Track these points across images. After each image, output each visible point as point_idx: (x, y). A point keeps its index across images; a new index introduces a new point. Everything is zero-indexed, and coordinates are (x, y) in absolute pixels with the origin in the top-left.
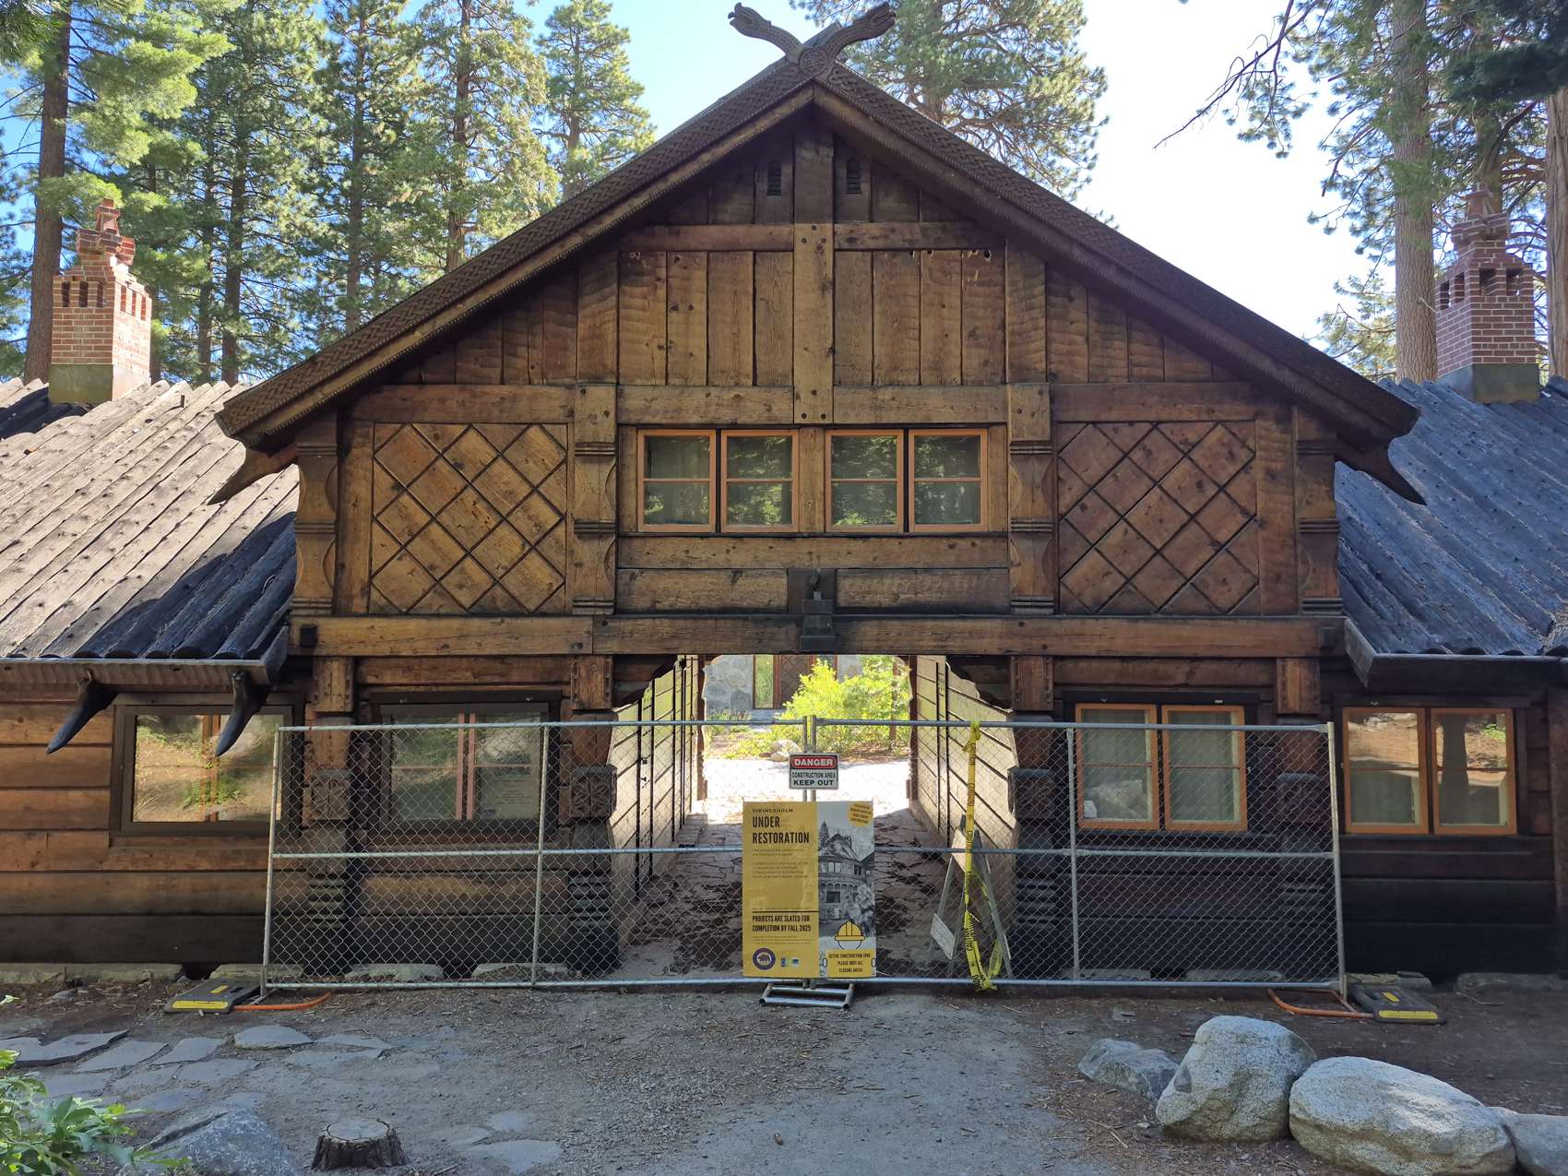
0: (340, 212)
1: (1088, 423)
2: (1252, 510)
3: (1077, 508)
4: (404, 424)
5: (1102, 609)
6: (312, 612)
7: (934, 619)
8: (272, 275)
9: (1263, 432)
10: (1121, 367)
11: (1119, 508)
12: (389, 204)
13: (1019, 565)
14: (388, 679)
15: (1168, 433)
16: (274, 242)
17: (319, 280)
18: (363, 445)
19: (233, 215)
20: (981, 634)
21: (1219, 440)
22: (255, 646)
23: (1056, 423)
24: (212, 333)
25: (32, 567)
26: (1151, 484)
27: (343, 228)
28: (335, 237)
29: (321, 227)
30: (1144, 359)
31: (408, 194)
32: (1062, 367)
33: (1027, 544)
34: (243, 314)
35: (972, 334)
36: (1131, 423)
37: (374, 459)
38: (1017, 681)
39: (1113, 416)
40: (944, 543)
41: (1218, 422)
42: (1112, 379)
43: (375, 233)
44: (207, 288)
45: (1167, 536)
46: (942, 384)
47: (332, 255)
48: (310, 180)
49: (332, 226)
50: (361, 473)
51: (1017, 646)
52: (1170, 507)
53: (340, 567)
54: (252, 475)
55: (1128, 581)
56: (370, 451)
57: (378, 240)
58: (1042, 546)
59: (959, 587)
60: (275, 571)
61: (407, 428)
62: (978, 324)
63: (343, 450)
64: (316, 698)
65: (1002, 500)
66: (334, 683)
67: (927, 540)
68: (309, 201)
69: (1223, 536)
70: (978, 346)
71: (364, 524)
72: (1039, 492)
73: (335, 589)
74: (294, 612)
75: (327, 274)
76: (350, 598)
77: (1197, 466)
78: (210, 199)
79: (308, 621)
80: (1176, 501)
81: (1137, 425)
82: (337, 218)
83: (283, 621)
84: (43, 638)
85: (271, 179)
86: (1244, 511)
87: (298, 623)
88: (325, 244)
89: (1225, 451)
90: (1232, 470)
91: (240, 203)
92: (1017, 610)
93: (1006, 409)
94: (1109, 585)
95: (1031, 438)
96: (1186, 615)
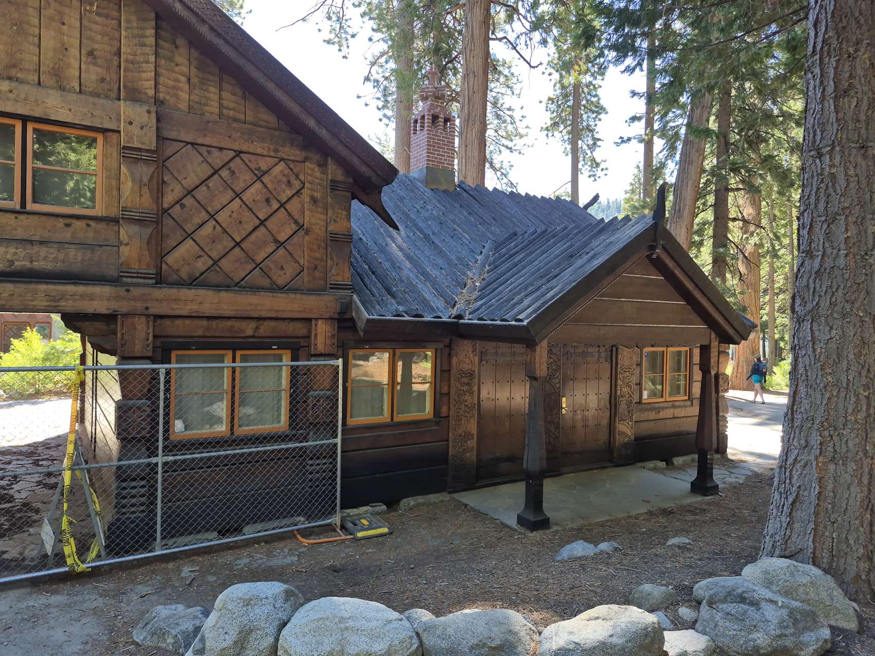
1: (188, 143)
2: (301, 221)
3: (178, 205)
5: (194, 282)
7: (47, 283)
9: (310, 171)
10: (214, 108)
11: (210, 209)
13: (127, 244)
15: (247, 161)
20: (91, 297)
21: (281, 172)
23: (161, 138)
26: (233, 195)
30: (232, 105)
32: (168, 97)
33: (134, 229)
35: (91, 53)
36: (221, 149)
38: (123, 334)
39: (207, 141)
40: (61, 222)
41: (282, 159)
42: (206, 114)
45: (244, 234)
46: (62, 88)
51: (123, 307)
52: (247, 213)
55: (215, 263)
58: (148, 231)
59: (75, 258)
62: (96, 46)
65: (115, 193)
67: (43, 218)
69: (282, 237)
70: (95, 64)
72: (145, 190)
77: (266, 187)
80: (251, 210)
81: (225, 151)
86: (296, 222)
89: (285, 180)
90: (289, 193)
92: (125, 279)
93: (119, 120)
94: (201, 265)
95: (140, 146)
96: (255, 289)
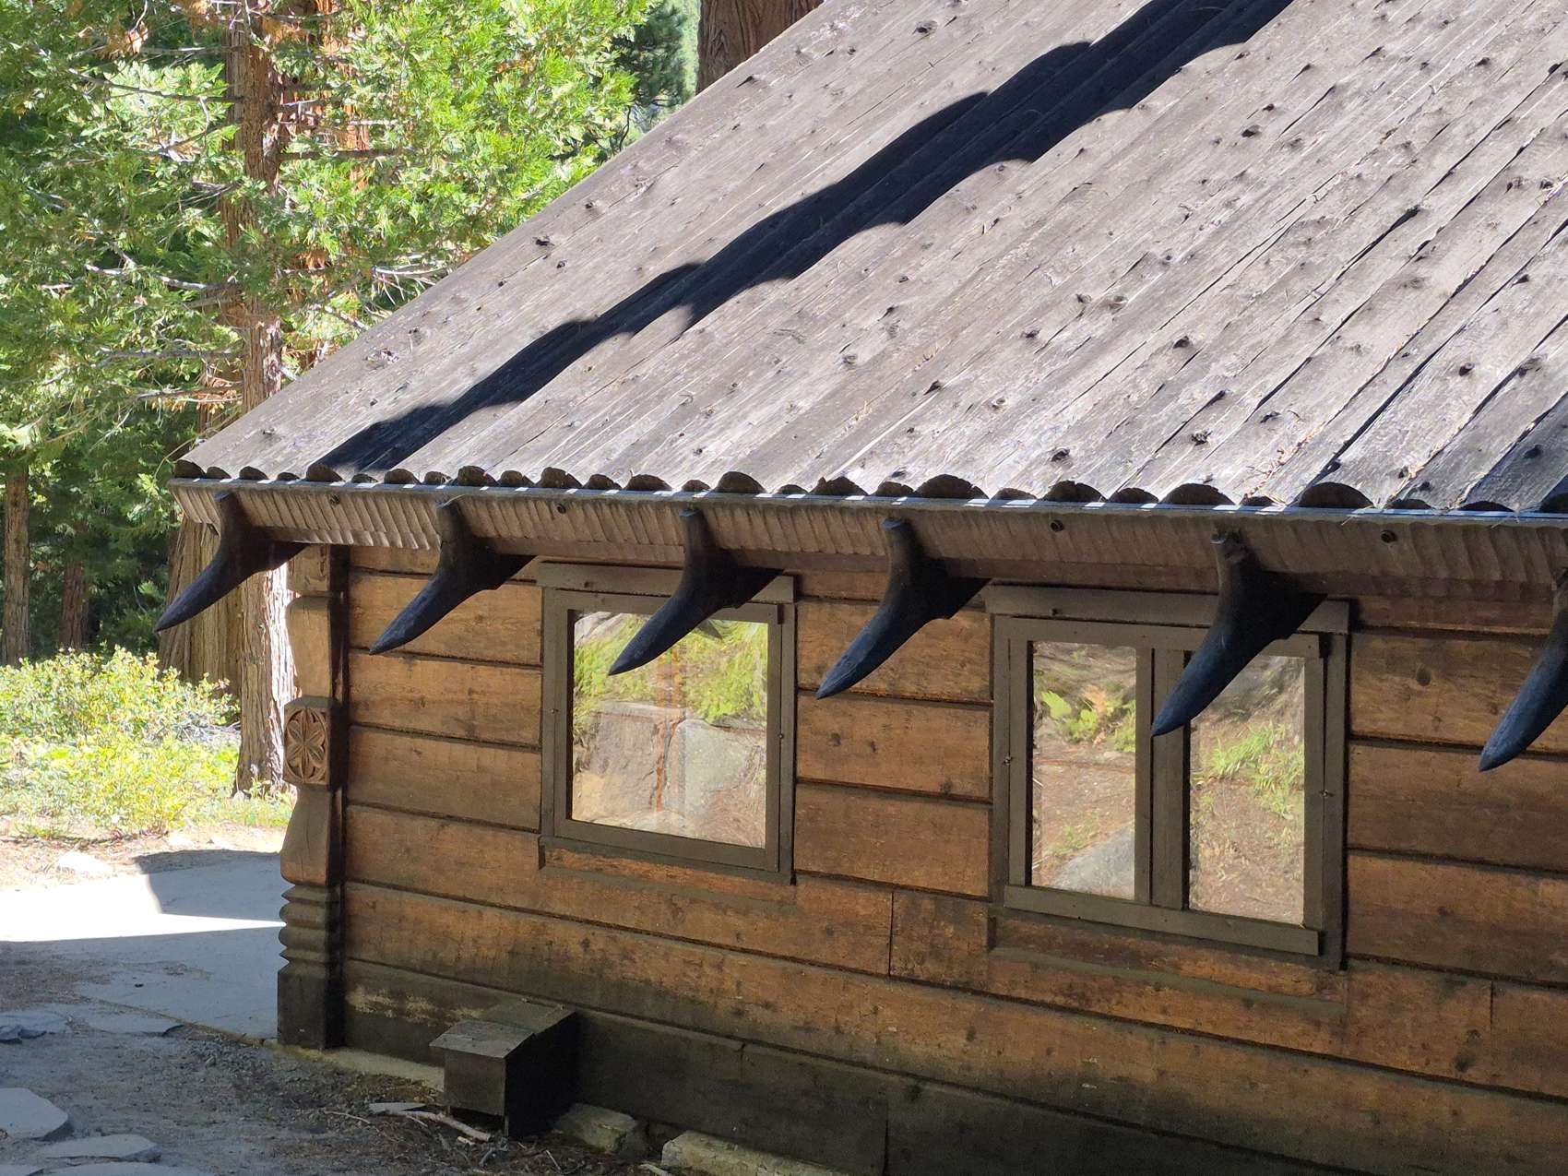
25: (1445, 275)
84: (1468, 460)
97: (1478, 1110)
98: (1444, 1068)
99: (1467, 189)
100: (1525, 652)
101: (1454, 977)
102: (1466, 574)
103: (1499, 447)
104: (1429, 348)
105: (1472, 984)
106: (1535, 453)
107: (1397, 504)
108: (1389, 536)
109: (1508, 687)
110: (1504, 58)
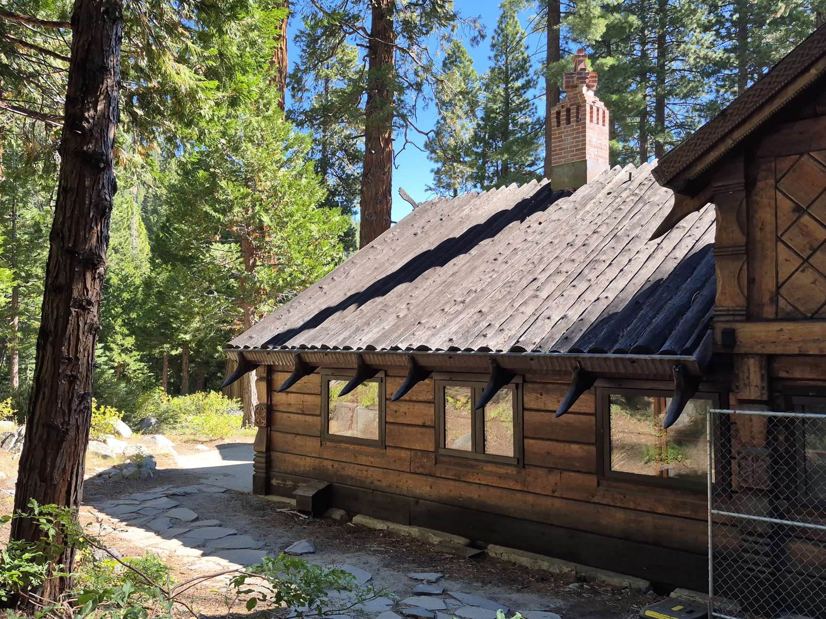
0: (731, 39)
4: (802, 154)
6: (730, 318)
8: (686, 96)
12: (768, 21)
14: (798, 375)
16: (686, 73)
17: (718, 91)
18: (766, 178)
19: (658, 61)
22: (688, 345)
24: (648, 146)
25: (544, 294)
27: (734, 50)
28: (729, 58)
29: (718, 54)
31: (782, 11)
34: (668, 127)
37: (776, 188)
43: (758, 46)
44: (644, 114)
47: (727, 72)
48: (709, 21)
49: (726, 50)
50: (766, 201)
53: (751, 281)
54: (679, 215)
56: (773, 182)
57: (760, 52)
60: (700, 289)
61: (806, 156)
63: (750, 185)
64: (737, 387)
66: (752, 376)
68: (709, 36)
71: (769, 244)
73: (749, 299)
74: (716, 319)
75: (722, 86)
76: (761, 306)
78: (644, 54)
79: (727, 326)
82: (729, 44)
83: (709, 325)
84: (550, 340)
85: (682, 29)
87: (720, 327)
88: (722, 64)
91: (663, 52)
97: (558, 503)
98: (550, 493)
99: (548, 274)
100: (566, 387)
101: (551, 470)
102: (550, 368)
103: (558, 337)
104: (540, 312)
105: (556, 471)
106: (566, 338)
107: (533, 351)
108: (532, 359)
109: (562, 396)
110: (556, 241)
